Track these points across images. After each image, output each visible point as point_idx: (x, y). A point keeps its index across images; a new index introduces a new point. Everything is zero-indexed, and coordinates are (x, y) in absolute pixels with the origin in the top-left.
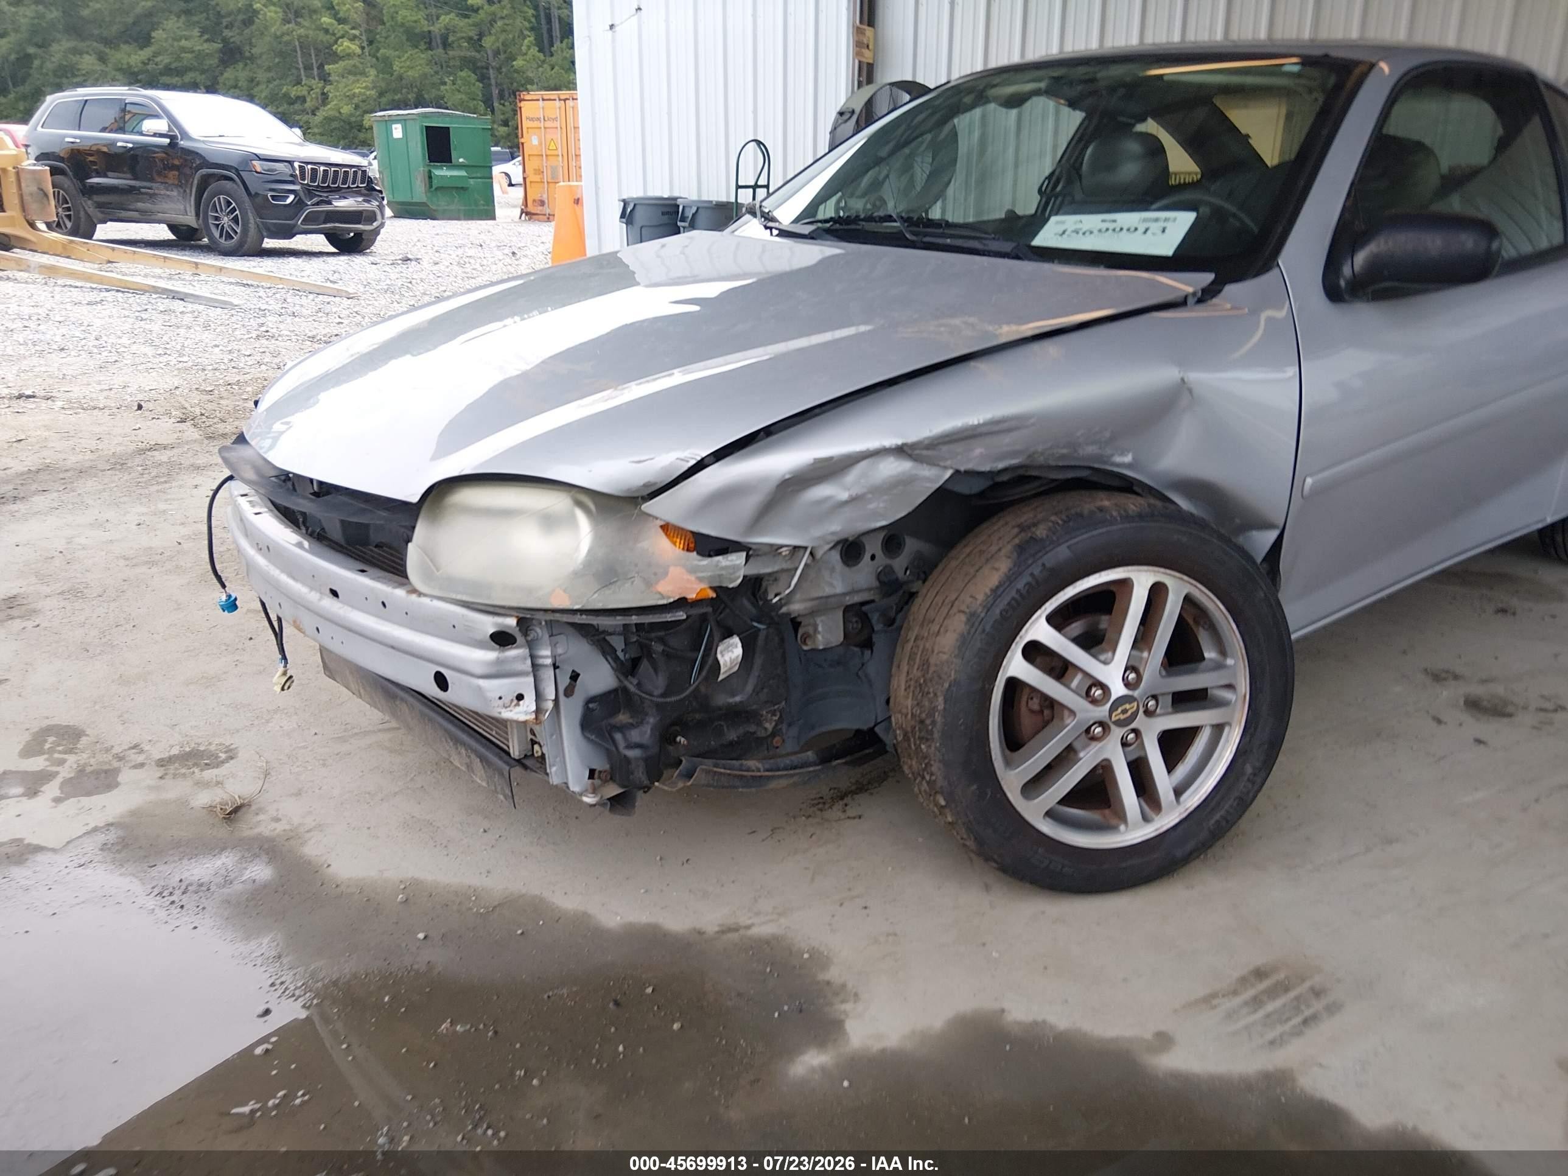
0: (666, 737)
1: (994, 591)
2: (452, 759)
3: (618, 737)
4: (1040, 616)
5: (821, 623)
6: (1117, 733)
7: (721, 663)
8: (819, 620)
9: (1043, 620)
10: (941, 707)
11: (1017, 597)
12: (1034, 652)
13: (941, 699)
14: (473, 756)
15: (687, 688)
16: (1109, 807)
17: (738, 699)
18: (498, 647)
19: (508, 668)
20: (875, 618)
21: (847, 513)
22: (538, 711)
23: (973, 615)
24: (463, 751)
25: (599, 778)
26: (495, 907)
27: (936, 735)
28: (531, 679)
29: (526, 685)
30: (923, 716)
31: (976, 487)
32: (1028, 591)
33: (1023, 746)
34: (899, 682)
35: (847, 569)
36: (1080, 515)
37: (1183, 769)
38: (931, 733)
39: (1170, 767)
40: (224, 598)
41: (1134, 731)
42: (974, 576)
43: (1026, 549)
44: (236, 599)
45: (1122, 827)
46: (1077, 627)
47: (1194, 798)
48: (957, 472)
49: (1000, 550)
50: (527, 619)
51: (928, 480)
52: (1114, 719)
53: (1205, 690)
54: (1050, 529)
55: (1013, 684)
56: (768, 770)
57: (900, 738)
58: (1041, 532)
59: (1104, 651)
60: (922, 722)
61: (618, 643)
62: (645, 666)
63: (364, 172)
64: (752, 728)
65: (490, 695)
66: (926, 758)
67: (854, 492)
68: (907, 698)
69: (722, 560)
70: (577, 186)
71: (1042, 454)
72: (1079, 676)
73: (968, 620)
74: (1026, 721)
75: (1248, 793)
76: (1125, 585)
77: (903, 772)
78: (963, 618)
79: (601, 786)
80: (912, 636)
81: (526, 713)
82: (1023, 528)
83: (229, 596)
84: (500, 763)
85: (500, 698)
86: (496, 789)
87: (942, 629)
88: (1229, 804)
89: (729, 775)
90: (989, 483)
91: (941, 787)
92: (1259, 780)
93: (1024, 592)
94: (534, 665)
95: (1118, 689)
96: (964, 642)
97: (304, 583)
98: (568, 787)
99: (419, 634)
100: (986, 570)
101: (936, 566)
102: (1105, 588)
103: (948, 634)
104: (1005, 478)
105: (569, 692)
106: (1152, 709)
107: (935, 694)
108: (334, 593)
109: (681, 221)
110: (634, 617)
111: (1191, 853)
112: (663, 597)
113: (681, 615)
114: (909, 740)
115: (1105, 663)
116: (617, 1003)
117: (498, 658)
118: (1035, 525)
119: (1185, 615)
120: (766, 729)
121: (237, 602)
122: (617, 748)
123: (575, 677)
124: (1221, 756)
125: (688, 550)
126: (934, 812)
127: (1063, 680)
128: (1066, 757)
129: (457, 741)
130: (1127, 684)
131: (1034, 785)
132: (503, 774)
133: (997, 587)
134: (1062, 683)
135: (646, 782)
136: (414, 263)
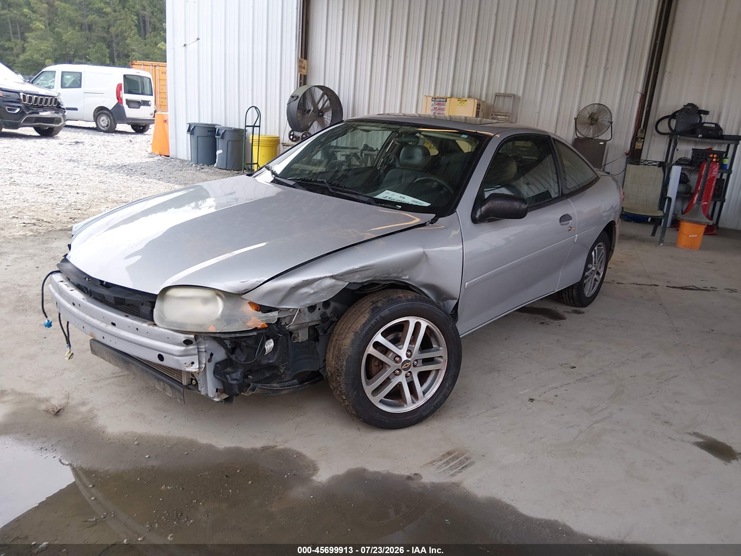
0: (245, 377)
1: (364, 324)
2: (156, 386)
3: (228, 376)
4: (379, 333)
5: (301, 333)
6: (404, 373)
7: (266, 349)
8: (299, 332)
9: (380, 334)
10: (345, 364)
11: (371, 327)
12: (377, 345)
13: (345, 362)
14: (166, 385)
15: (254, 359)
16: (401, 399)
17: (271, 361)
18: (185, 345)
19: (189, 353)
20: (320, 331)
21: (312, 297)
22: (199, 368)
23: (357, 332)
24: (162, 383)
25: (220, 392)
26: (174, 445)
27: (343, 374)
28: (197, 357)
29: (195, 359)
30: (338, 368)
31: (356, 287)
32: (375, 325)
33: (372, 377)
34: (330, 356)
35: (310, 314)
36: (392, 299)
37: (426, 385)
38: (341, 373)
39: (422, 385)
40: (46, 322)
41: (410, 372)
42: (357, 319)
43: (375, 310)
44: (51, 322)
45: (405, 406)
46: (391, 337)
47: (429, 395)
48: (350, 283)
49: (366, 310)
50: (197, 335)
51: (340, 285)
52: (403, 368)
53: (433, 358)
54: (382, 304)
55: (370, 356)
56: (281, 387)
57: (329, 376)
58: (379, 304)
59: (400, 345)
60: (338, 370)
61: (228, 342)
62: (238, 350)
63: (56, 99)
64: (276, 372)
65: (181, 362)
66: (339, 382)
67: (315, 290)
68: (332, 361)
69: (270, 314)
70: (166, 114)
71: (378, 276)
72: (392, 354)
73: (355, 334)
74: (374, 369)
75: (446, 393)
76: (407, 322)
77: (330, 388)
78: (353, 333)
79: (220, 394)
80: (335, 339)
81: (195, 369)
82: (374, 303)
83: (48, 321)
84: (179, 387)
85: (185, 364)
86: (176, 397)
87: (346, 337)
88: (441, 396)
89: (268, 389)
90: (361, 286)
91: (344, 393)
92: (450, 388)
93: (374, 325)
94: (198, 351)
95: (404, 358)
96: (353, 342)
97: (98, 320)
98: (208, 395)
99: (152, 340)
100: (361, 317)
101: (343, 314)
102: (401, 323)
103: (348, 339)
104: (366, 284)
105: (210, 361)
106: (415, 364)
107: (343, 360)
108: (114, 324)
109: (217, 135)
110: (238, 334)
111: (428, 414)
112: (249, 327)
113: (255, 333)
114: (333, 376)
115: (400, 349)
116: (227, 476)
117: (185, 349)
118: (377, 302)
119: (427, 333)
120: (281, 372)
121: (52, 324)
122: (227, 380)
123: (212, 355)
124: (438, 381)
125: (257, 311)
126: (341, 402)
127: (386, 355)
128: (388, 381)
129: (159, 380)
130: (408, 356)
131: (376, 392)
132: (180, 392)
133: (365, 323)
134: (386, 356)
135: (238, 393)
136: (81, 145)
